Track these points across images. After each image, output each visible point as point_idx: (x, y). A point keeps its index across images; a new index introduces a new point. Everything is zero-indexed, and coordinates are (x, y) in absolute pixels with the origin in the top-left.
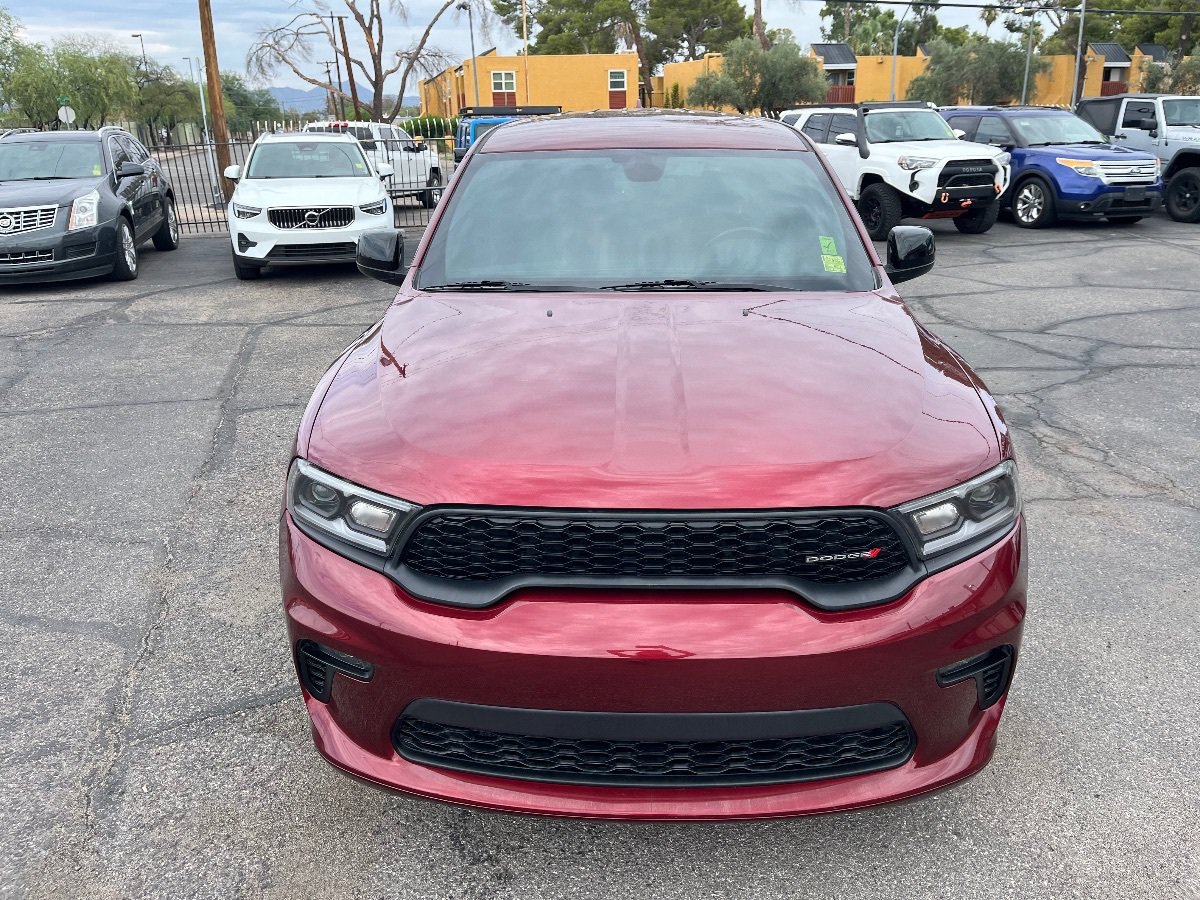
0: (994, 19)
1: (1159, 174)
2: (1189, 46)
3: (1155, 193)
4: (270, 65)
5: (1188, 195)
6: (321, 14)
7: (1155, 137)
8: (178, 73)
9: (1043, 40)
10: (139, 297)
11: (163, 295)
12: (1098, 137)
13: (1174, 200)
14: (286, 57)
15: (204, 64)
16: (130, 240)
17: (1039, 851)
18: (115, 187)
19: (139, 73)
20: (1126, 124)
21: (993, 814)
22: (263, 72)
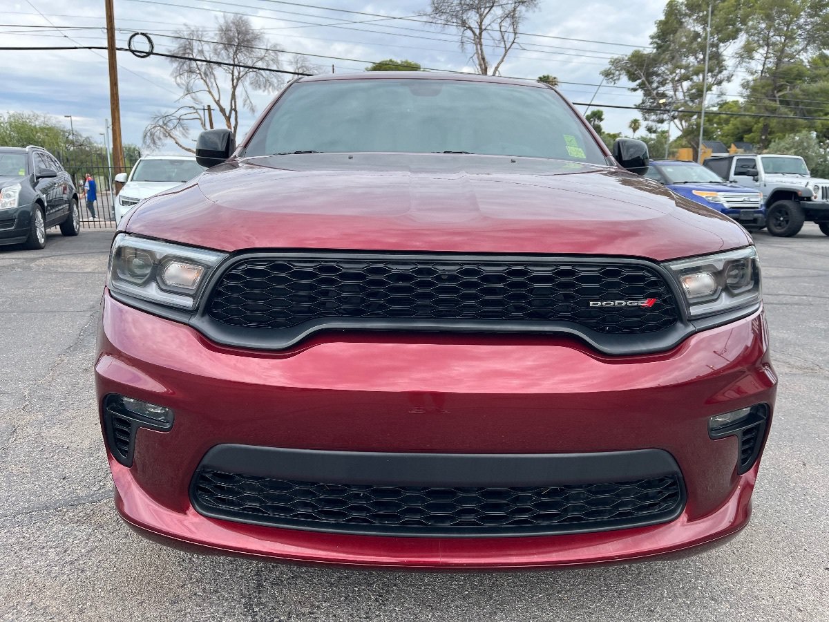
0: (638, 128)
1: (762, 203)
2: (766, 144)
3: (760, 215)
4: (159, 139)
5: (782, 219)
6: (197, 107)
7: (757, 181)
8: (95, 142)
9: (670, 142)
10: (42, 257)
11: (61, 257)
12: (719, 179)
13: (772, 222)
14: (171, 134)
15: (111, 123)
16: (42, 221)
17: (788, 612)
18: (34, 185)
19: (67, 141)
20: (736, 174)
21: (741, 584)
22: (154, 143)
